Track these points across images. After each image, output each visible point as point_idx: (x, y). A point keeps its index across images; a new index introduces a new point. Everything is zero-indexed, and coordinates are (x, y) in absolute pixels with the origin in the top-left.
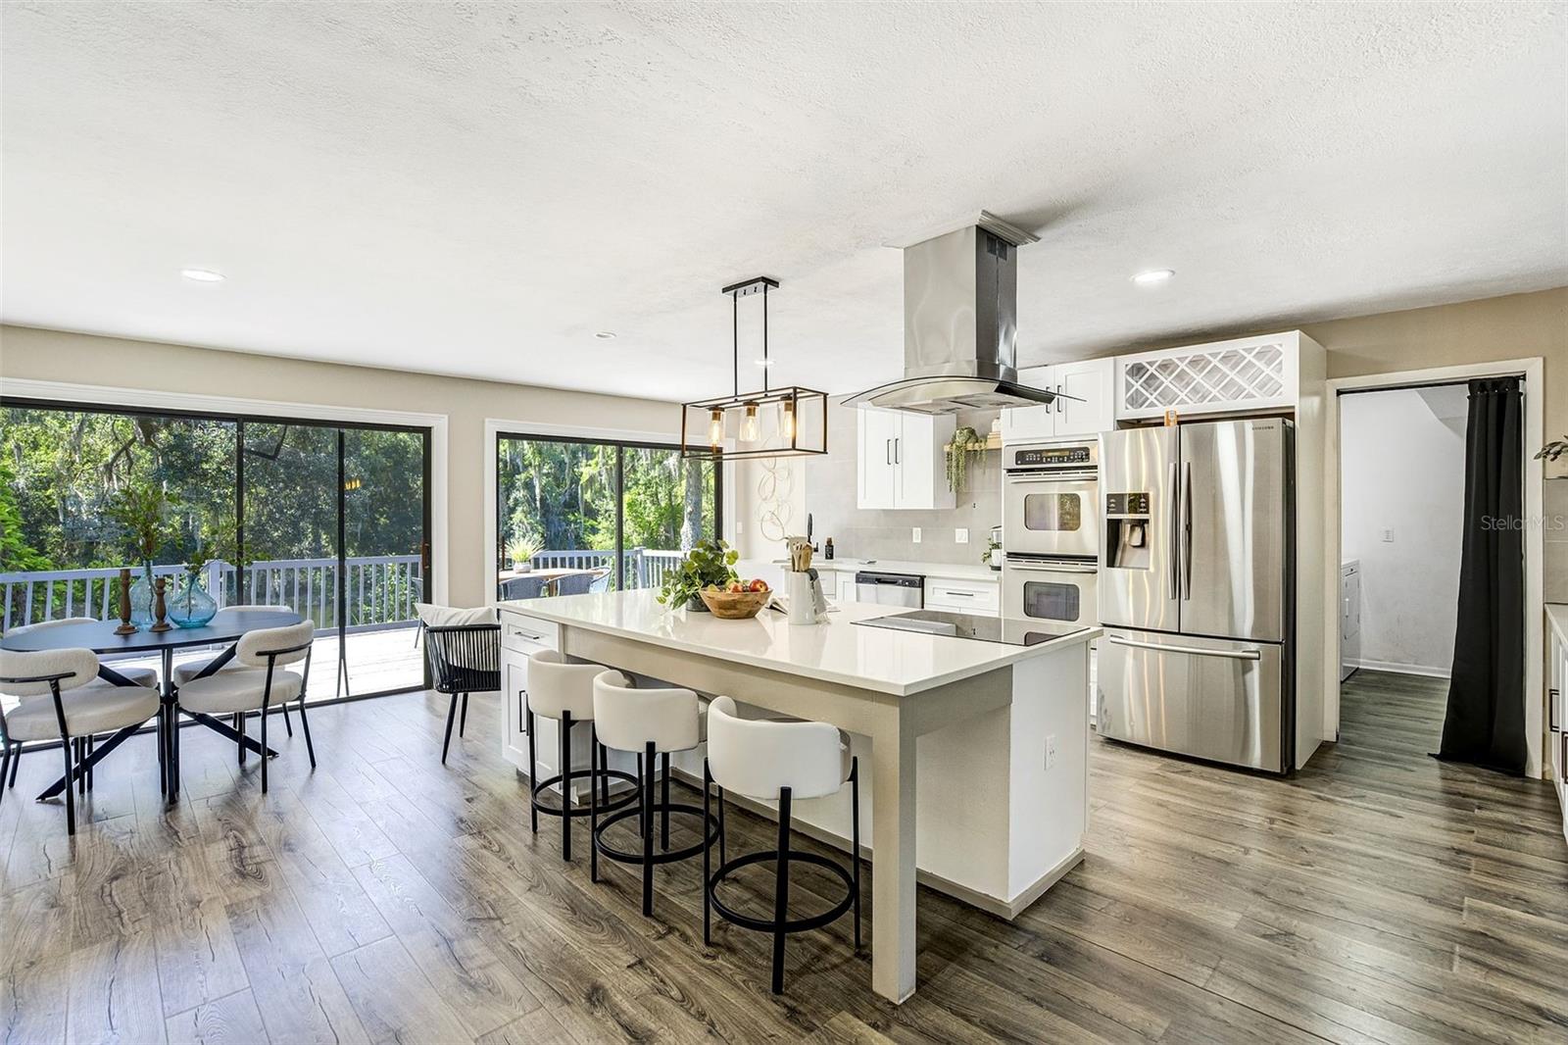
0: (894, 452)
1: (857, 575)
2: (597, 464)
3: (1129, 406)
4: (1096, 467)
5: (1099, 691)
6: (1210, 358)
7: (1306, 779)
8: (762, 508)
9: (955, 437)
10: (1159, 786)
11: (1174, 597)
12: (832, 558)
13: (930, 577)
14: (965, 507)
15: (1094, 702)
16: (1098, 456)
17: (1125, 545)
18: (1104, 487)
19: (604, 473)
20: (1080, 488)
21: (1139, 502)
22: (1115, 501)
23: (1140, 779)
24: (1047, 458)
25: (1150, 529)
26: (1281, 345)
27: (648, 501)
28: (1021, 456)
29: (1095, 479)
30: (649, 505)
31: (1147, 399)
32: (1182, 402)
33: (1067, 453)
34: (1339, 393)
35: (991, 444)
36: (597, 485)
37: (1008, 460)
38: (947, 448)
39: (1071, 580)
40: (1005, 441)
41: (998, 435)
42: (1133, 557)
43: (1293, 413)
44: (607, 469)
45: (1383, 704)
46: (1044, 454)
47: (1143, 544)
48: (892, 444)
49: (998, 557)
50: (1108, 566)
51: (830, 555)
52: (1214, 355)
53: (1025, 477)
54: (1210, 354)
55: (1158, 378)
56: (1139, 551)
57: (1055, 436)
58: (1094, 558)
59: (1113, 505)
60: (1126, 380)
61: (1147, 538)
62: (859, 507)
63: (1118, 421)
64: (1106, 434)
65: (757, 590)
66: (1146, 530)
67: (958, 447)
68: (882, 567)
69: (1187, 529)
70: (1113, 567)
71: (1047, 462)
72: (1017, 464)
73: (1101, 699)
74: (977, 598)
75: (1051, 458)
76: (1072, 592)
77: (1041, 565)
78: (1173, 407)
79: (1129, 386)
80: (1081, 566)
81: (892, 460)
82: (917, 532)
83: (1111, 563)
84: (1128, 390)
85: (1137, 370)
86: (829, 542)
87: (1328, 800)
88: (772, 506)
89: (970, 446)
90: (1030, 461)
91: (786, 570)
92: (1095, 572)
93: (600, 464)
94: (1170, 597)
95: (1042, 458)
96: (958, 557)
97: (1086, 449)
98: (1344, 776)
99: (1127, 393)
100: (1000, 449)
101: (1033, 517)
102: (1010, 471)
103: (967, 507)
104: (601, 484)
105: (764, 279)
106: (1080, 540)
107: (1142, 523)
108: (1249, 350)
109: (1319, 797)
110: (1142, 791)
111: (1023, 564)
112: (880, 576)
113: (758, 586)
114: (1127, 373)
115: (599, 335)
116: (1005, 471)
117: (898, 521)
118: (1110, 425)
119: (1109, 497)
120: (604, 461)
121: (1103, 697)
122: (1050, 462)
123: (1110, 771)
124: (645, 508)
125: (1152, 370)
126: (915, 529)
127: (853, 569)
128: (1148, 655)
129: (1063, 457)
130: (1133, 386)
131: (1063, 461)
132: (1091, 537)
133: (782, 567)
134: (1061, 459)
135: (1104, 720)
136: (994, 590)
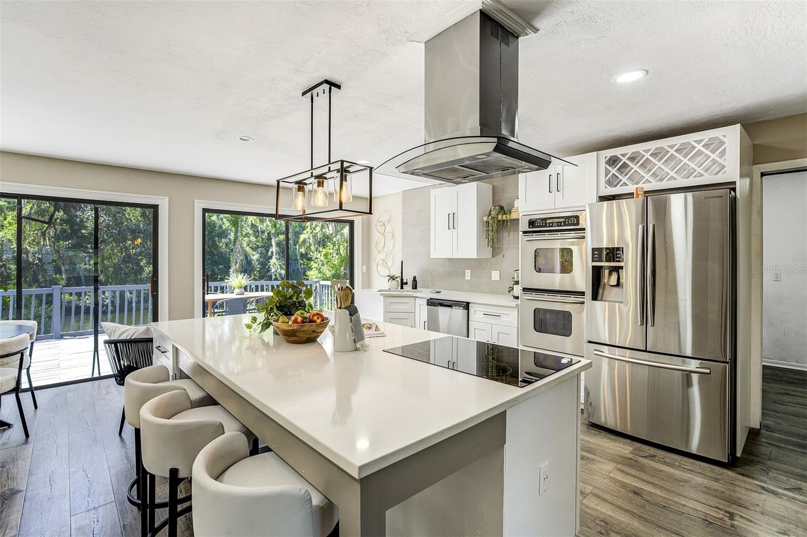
0: (452, 221)
1: (428, 300)
2: (307, 233)
3: (607, 186)
4: (584, 229)
5: (586, 389)
6: (668, 149)
7: (748, 467)
8: (377, 257)
9: (491, 211)
10: (632, 472)
11: (642, 324)
12: (416, 288)
13: (473, 303)
14: (498, 257)
15: (582, 394)
16: (585, 221)
17: (604, 285)
18: (589, 243)
19: (311, 238)
20: (573, 244)
21: (614, 254)
22: (597, 253)
23: (618, 463)
24: (549, 223)
25: (623, 273)
26: (725, 136)
27: (334, 253)
28: (532, 223)
29: (583, 238)
30: (335, 255)
31: (621, 180)
32: (648, 181)
33: (562, 220)
34: (763, 175)
35: (513, 216)
36: (308, 244)
37: (524, 225)
38: (485, 219)
39: (566, 308)
40: (521, 212)
41: (517, 210)
42: (610, 293)
43: (735, 188)
44: (313, 235)
45: (783, 394)
46: (548, 221)
47: (618, 284)
48: (451, 216)
49: (518, 290)
50: (592, 300)
51: (415, 287)
52: (672, 147)
53: (535, 237)
54: (668, 146)
55: (629, 166)
56: (615, 289)
57: (555, 209)
58: (583, 293)
59: (596, 256)
60: (606, 167)
61: (621, 280)
62: (431, 257)
63: (599, 197)
64: (590, 205)
65: (314, 321)
66: (620, 274)
67: (493, 218)
68: (445, 295)
69: (652, 273)
70: (596, 300)
71: (550, 226)
72: (529, 228)
73: (587, 394)
74: (504, 318)
75: (553, 223)
76: (567, 316)
77: (546, 297)
78: (640, 185)
79: (607, 172)
80: (572, 299)
81: (451, 226)
82: (468, 273)
83: (595, 297)
84: (606, 175)
85: (613, 161)
86: (415, 278)
87: (773, 492)
88: (383, 256)
89: (500, 217)
90: (537, 226)
91: (384, 296)
92: (583, 303)
93: (309, 233)
94: (639, 324)
95: (546, 224)
96: (493, 290)
97: (577, 217)
98: (777, 464)
99: (606, 178)
100: (519, 219)
101: (540, 264)
102: (525, 232)
103: (499, 257)
104: (309, 244)
105: (327, 82)
106: (573, 281)
107: (617, 269)
108: (699, 142)
109: (763, 488)
110: (619, 476)
111: (534, 296)
112: (441, 302)
113: (315, 318)
114: (606, 163)
115: (241, 139)
116: (522, 233)
117: (456, 266)
118: (594, 199)
119: (594, 250)
120: (311, 231)
121: (589, 393)
122: (552, 226)
123: (594, 454)
124: (333, 257)
125: (624, 160)
126: (466, 271)
127: (425, 297)
128: (618, 364)
129: (561, 222)
130: (610, 172)
131: (561, 226)
132: (580, 278)
133: (381, 294)
134: (559, 224)
135: (590, 410)
136: (514, 313)
